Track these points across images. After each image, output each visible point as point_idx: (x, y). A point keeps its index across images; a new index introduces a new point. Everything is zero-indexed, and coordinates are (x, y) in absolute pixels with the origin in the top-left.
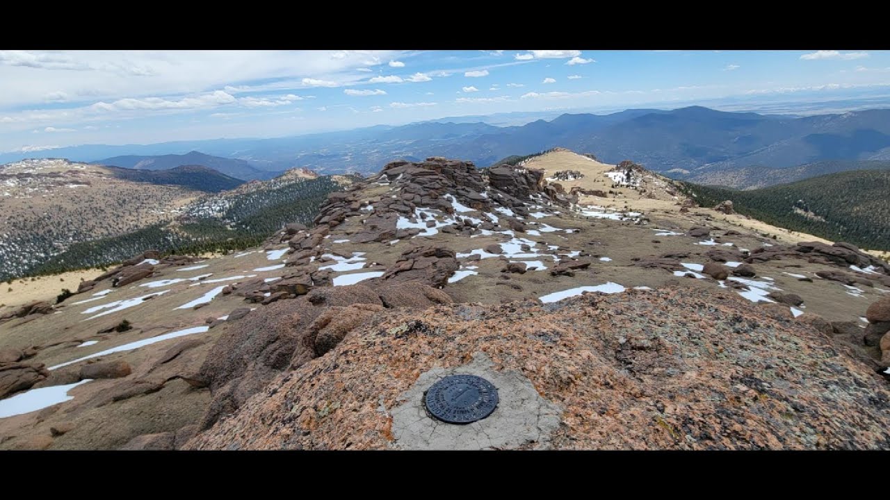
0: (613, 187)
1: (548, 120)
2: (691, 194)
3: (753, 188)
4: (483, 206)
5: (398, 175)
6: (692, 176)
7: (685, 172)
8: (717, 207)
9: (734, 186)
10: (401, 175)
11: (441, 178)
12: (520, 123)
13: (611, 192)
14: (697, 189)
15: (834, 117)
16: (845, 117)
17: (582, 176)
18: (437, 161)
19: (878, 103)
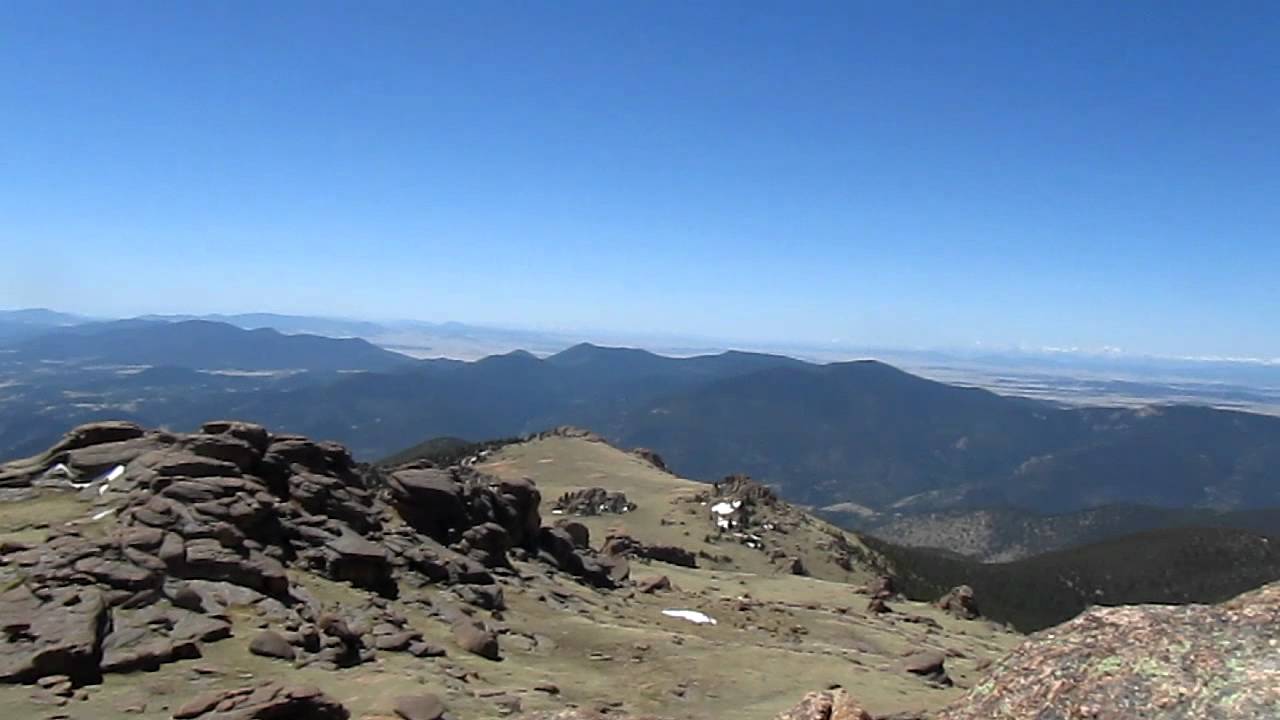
0: (707, 540)
1: (541, 354)
2: (885, 569)
3: (1005, 557)
4: (373, 576)
5: (112, 466)
6: (880, 523)
7: (866, 512)
8: (944, 600)
9: (967, 551)
10: (120, 470)
11: (250, 485)
12: (467, 353)
13: (703, 555)
14: (892, 552)
15: (1126, 414)
16: (1143, 414)
17: (632, 508)
18: (236, 434)
19: (1191, 393)
